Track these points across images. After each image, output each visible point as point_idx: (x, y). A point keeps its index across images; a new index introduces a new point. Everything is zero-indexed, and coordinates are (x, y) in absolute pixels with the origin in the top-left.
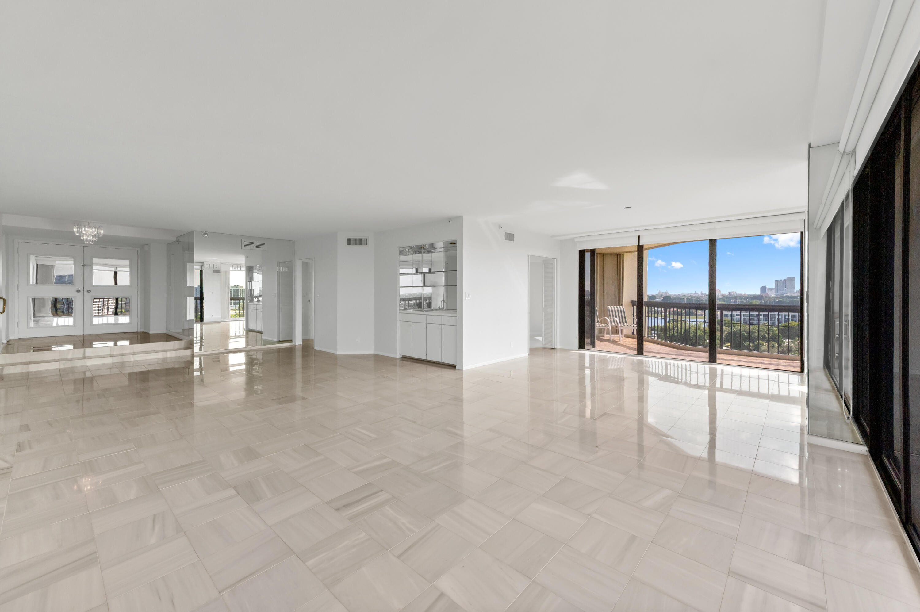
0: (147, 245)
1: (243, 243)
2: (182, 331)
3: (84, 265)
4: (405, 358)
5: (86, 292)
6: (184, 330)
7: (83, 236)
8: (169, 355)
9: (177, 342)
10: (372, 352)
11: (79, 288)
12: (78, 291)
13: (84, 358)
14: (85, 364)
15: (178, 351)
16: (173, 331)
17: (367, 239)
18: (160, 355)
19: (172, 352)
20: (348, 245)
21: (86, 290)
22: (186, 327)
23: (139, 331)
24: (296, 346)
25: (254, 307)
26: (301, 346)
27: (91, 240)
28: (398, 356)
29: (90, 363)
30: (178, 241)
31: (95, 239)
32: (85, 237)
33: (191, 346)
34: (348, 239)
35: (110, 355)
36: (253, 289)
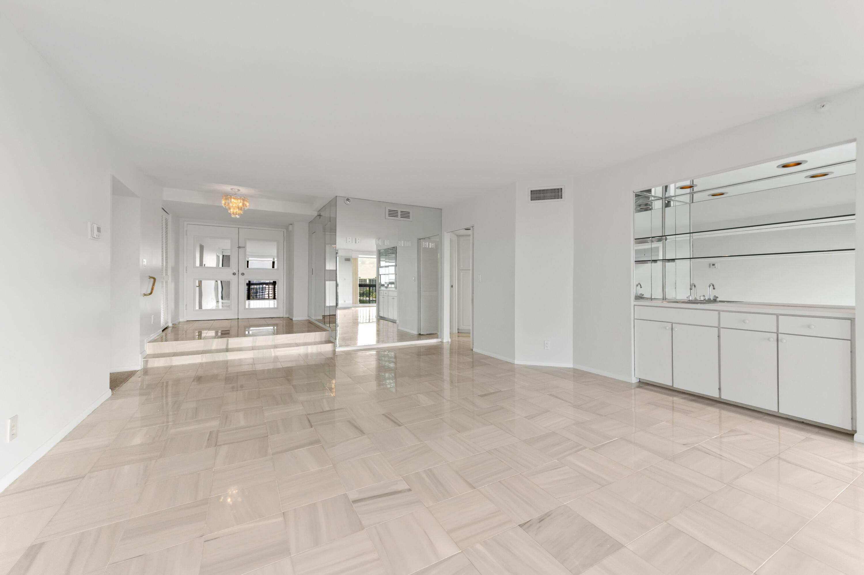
0: (291, 224)
1: (387, 212)
2: (321, 318)
3: (239, 247)
4: (643, 384)
5: (241, 274)
6: (324, 317)
7: (230, 209)
8: (312, 349)
9: (318, 334)
10: (570, 365)
11: (235, 271)
12: (234, 274)
13: (227, 350)
14: (226, 359)
15: (319, 346)
16: (313, 318)
17: (562, 189)
18: (301, 350)
19: (313, 346)
20: (531, 200)
21: (240, 272)
22: (327, 313)
23: (284, 316)
24: (444, 344)
25: (386, 293)
26: (450, 343)
27: (238, 213)
28: (634, 380)
29: (231, 356)
30: (319, 215)
31: (241, 212)
32: (232, 210)
33: (332, 340)
34: (531, 191)
35: (253, 347)
36: (380, 275)
